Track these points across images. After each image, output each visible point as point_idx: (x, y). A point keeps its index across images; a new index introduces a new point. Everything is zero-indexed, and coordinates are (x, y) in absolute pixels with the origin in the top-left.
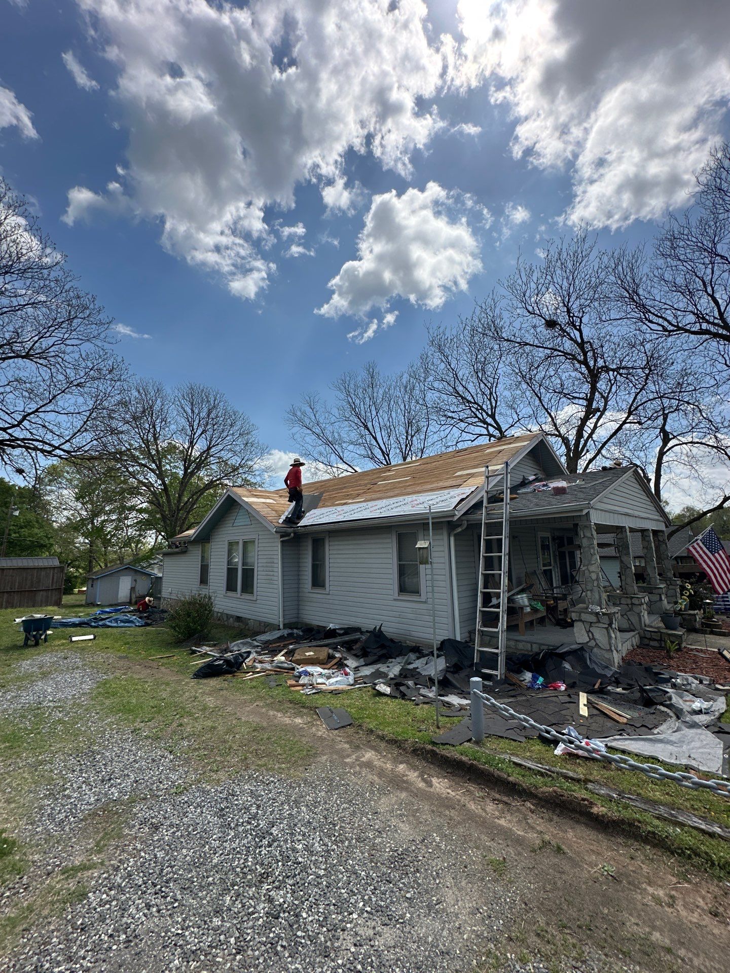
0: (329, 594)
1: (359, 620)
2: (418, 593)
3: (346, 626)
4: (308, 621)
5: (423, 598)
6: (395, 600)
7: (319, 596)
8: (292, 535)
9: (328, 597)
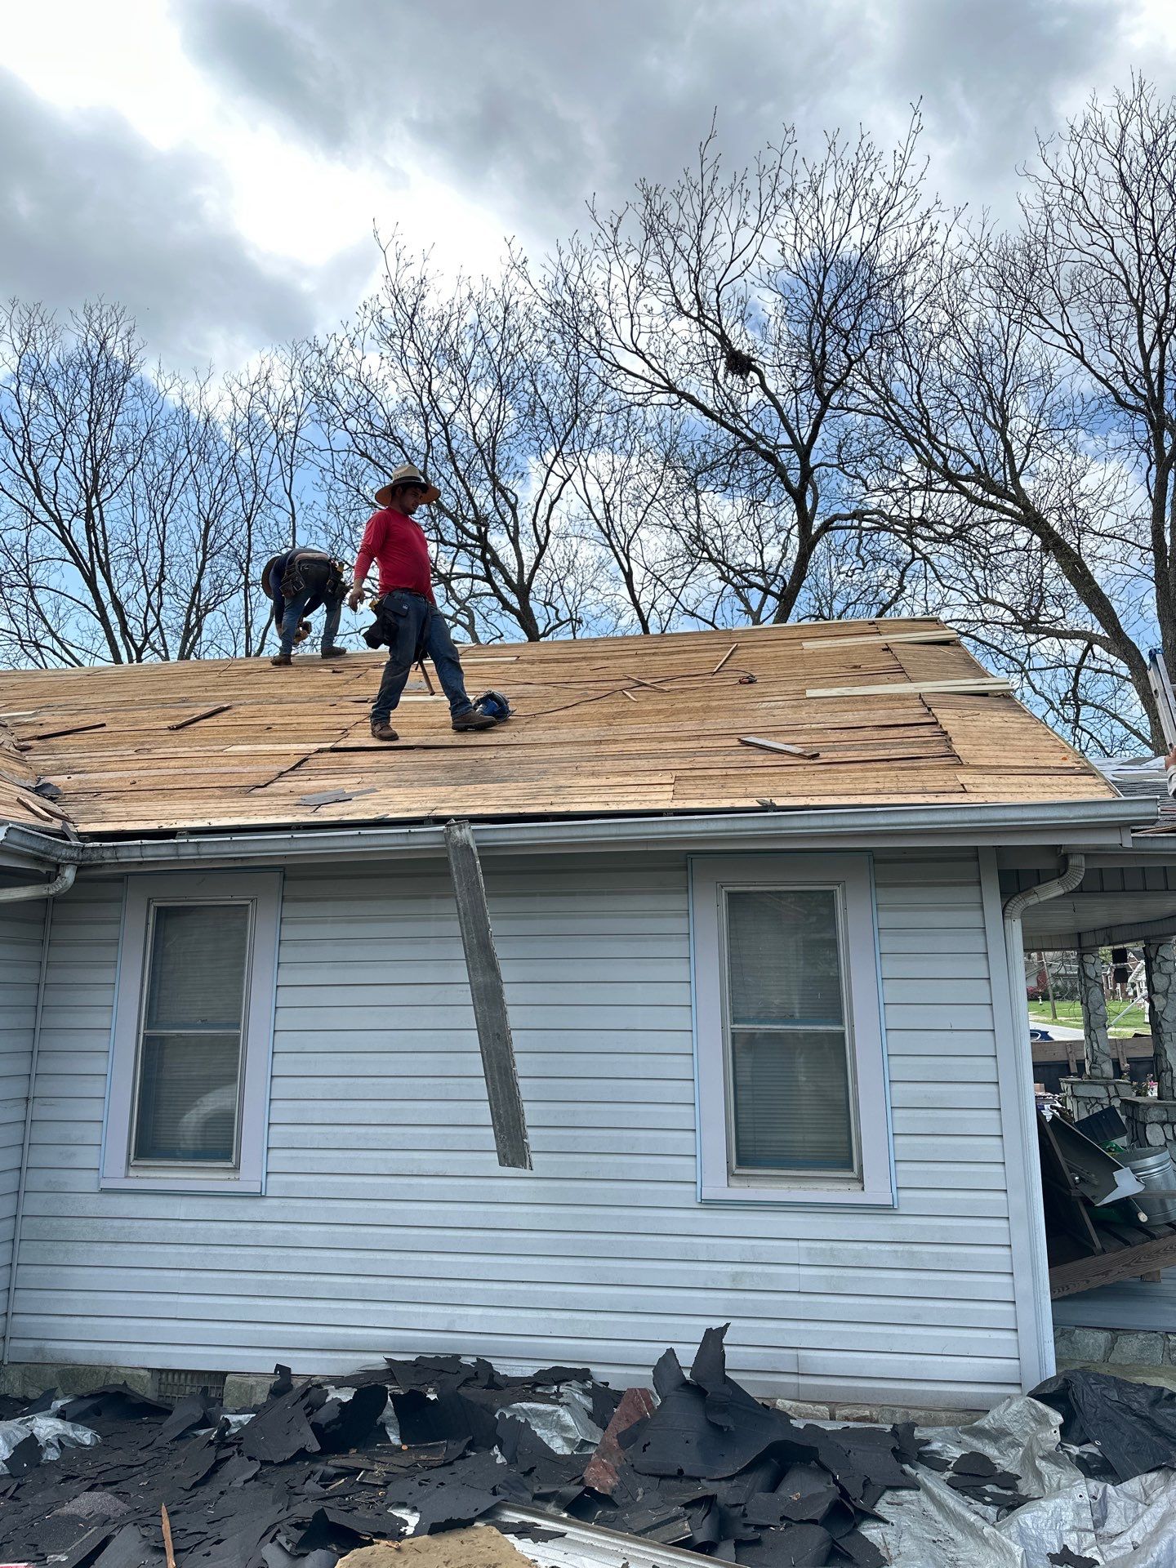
0: (259, 1196)
1: (473, 1319)
2: (848, 1164)
3: (377, 1361)
4: (81, 1352)
5: (876, 1190)
6: (708, 1204)
7: (182, 1208)
8: (69, 874)
9: (253, 1209)
